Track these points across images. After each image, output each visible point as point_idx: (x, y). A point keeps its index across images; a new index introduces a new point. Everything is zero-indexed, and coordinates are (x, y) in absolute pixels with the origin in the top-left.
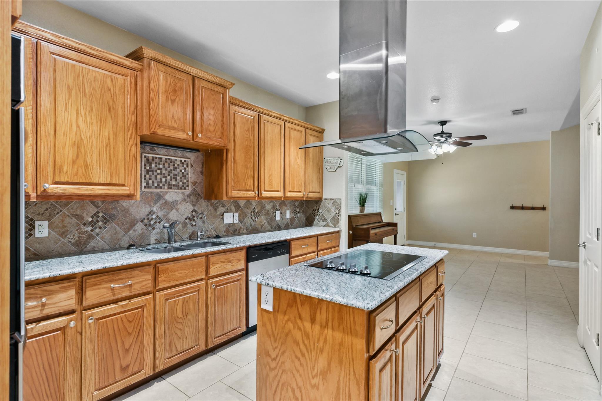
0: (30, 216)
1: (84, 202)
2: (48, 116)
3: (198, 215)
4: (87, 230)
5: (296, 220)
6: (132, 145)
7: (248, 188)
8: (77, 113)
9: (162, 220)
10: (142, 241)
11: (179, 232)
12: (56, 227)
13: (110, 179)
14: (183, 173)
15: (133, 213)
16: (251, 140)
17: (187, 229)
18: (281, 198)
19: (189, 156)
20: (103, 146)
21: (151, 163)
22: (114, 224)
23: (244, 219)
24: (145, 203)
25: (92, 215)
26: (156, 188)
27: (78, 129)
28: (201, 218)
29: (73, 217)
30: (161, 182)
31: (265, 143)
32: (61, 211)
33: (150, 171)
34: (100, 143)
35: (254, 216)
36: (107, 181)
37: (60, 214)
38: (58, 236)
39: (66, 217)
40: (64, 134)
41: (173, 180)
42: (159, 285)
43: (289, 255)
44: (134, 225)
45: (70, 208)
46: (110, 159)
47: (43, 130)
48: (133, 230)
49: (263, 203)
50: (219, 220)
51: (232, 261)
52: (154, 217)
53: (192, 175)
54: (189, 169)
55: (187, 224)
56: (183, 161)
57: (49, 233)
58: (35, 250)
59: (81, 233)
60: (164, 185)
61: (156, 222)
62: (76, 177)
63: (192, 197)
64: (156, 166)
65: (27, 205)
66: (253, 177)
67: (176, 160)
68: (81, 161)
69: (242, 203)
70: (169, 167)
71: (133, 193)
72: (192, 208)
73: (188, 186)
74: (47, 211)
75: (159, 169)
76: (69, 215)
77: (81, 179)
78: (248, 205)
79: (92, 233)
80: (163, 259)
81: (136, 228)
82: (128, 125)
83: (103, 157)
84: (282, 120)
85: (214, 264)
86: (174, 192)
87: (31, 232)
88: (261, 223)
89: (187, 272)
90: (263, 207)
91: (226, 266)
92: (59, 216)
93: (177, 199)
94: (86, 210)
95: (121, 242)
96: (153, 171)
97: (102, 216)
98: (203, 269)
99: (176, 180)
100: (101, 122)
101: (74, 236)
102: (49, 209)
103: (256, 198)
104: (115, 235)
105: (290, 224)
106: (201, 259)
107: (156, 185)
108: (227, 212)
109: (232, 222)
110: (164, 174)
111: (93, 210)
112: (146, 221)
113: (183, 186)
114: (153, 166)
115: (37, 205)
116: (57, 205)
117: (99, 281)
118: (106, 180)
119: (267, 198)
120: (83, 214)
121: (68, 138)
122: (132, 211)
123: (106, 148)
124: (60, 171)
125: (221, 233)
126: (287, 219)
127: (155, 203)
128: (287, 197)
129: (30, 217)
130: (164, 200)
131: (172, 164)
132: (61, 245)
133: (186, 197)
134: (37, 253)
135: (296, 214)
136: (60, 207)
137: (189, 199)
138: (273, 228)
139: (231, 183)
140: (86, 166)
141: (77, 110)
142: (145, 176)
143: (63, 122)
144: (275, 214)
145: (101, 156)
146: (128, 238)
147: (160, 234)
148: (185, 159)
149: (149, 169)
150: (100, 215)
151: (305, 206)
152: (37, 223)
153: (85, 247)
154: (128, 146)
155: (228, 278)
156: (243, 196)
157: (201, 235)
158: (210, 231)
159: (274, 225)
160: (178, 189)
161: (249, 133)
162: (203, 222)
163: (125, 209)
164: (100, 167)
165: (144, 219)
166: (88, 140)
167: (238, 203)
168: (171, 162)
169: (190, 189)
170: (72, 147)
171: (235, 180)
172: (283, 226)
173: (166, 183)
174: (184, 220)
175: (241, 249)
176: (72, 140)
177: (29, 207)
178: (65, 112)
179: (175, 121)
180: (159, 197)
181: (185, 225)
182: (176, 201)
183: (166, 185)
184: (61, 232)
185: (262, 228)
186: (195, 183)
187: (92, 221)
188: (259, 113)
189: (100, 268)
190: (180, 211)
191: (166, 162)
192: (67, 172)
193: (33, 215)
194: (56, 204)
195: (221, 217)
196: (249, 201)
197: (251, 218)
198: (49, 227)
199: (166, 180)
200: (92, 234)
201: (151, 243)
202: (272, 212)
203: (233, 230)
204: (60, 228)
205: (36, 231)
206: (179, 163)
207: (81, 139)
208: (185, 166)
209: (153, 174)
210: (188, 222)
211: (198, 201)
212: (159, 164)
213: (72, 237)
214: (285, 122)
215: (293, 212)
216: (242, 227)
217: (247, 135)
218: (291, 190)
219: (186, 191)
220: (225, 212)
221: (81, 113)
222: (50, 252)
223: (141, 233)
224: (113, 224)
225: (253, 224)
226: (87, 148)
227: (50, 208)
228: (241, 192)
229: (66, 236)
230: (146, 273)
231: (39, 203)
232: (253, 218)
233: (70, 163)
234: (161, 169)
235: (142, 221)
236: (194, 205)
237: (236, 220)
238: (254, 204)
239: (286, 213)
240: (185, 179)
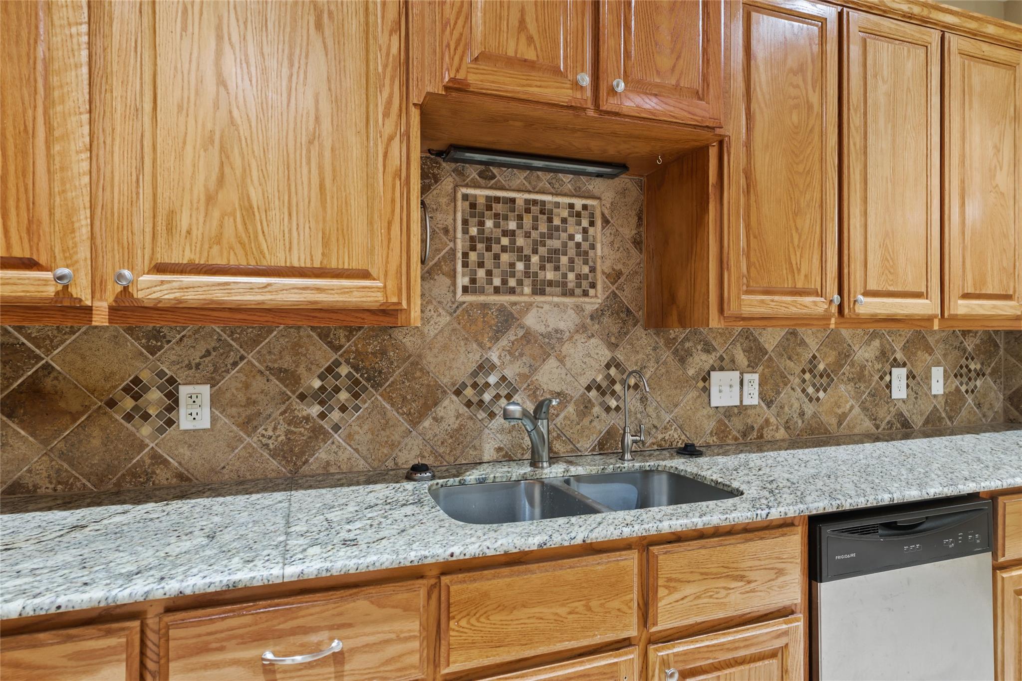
0: (167, 371)
1: (301, 333)
2: (133, 53)
3: (625, 377)
4: (309, 415)
5: (970, 401)
6: (391, 139)
7: (800, 285)
8: (219, 38)
9: (515, 391)
10: (458, 452)
11: (567, 428)
12: (232, 403)
13: (323, 254)
14: (578, 245)
15: (432, 368)
16: (810, 107)
17: (591, 422)
18: (930, 319)
19: (596, 192)
20: (298, 144)
21: (482, 215)
22: (380, 398)
23: (778, 393)
24: (467, 339)
25: (322, 370)
26: (497, 290)
27: (222, 89)
28: (636, 387)
29: (273, 375)
30: (513, 275)
31: (865, 114)
32: (242, 358)
33: (481, 242)
34: (291, 134)
35: (814, 385)
36: (312, 260)
37: (241, 368)
38: (235, 428)
39: (254, 376)
40: (180, 108)
41: (548, 266)
42: (451, 659)
43: (995, 556)
44: (436, 404)
45: (264, 352)
46: (322, 187)
47: (119, 99)
48: (434, 418)
49: (844, 340)
50: (693, 394)
51: (751, 575)
52: (492, 379)
53: (607, 251)
54: (596, 231)
55: (593, 405)
56: (578, 207)
57: (214, 420)
58: (180, 463)
59: (293, 421)
60: (520, 283)
61: (497, 397)
62: (216, 248)
63: (606, 320)
64: (497, 225)
65: (161, 342)
66: (822, 244)
67: (557, 205)
68: (230, 196)
69: (771, 339)
70: (535, 228)
71: (394, 300)
72: (605, 354)
73: (593, 285)
74: (209, 358)
75: (505, 233)
76: (263, 369)
77: (232, 253)
78: (792, 345)
79: (322, 423)
80: (462, 557)
81: (440, 411)
82: (380, 69)
83: (299, 182)
84: (935, 24)
85: (673, 584)
86: (550, 303)
87: (172, 416)
88: (839, 407)
89: (562, 611)
90: (845, 355)
91: (723, 593)
92: (237, 372)
93: (562, 325)
94: (305, 355)
95: (400, 454)
96: (489, 242)
97: (349, 376)
98: (628, 603)
99: (557, 268)
100: (291, 65)
101: (275, 429)
102: (214, 354)
103: (833, 321)
104: (382, 432)
105: (944, 415)
106: (622, 563)
107: (497, 282)
108: (722, 369)
109: (738, 404)
110: (520, 249)
111: (324, 356)
112: (469, 392)
113: (579, 285)
114: (489, 224)
115: (185, 339)
116: (231, 342)
117: (218, 636)
118: (308, 260)
119: (876, 320)
120: (297, 366)
121: (194, 122)
122: (431, 360)
123: (309, 151)
124: (170, 228)
125: (702, 438)
126: (935, 396)
127: (496, 339)
128: (954, 318)
129: (169, 373)
130: (523, 327)
131: (545, 217)
132: (244, 454)
133: (588, 320)
134: (186, 472)
135: (970, 379)
136: (241, 347)
137: (597, 326)
138: (883, 425)
139: (738, 265)
140: (248, 210)
141: (219, 28)
142: (465, 255)
143: (176, 68)
144: (887, 378)
145: (292, 178)
146: (419, 441)
147: (510, 432)
148: (585, 202)
149: (478, 234)
150: (344, 370)
151: (1002, 352)
152: (184, 391)
153: (304, 463)
154: (379, 140)
155: (734, 641)
156: (782, 311)
157: (635, 442)
158: (665, 428)
159: (885, 415)
160: (564, 294)
161: (805, 81)
162: (643, 400)
163: (410, 356)
164: (290, 215)
165: (464, 385)
166: (254, 124)
167: (755, 340)
168: (542, 212)
169: (599, 296)
170: (205, 151)
171: (752, 253)
172: (918, 422)
173: (527, 274)
174: (583, 390)
175: (786, 524)
176: (204, 125)
177: (166, 346)
178: (181, 36)
179: (530, 39)
180: (506, 321)
181: (586, 407)
182: (556, 331)
183: (527, 282)
184: (244, 415)
185: (840, 423)
186: (615, 276)
187: (322, 389)
188: (839, 8)
189: (212, 589)
190: (568, 364)
191: (528, 211)
192: (189, 232)
193: (175, 368)
194: (229, 339)
195: (701, 384)
196: (794, 334)
197: (804, 391)
198: (214, 401)
199: (527, 267)
200: (322, 426)
201: (486, 459)
202: (879, 371)
203: (741, 427)
204: (241, 406)
205: (183, 411)
206: (565, 213)
207: (232, 122)
208: (585, 223)
209: (489, 249)
210: (596, 398)
211: (626, 334)
212: (506, 218)
213: (270, 433)
214: (947, 35)
215: (959, 373)
216: (773, 420)
217: (797, 86)
218: (970, 290)
219: (587, 299)
220: (713, 369)
221: (230, 39)
222: (216, 473)
223: (456, 426)
224: (376, 398)
225: (809, 409)
226: (250, 152)
227: (214, 349)
228: (776, 298)
229: (256, 428)
230: (399, 611)
231: (190, 336)
232: (810, 390)
233: (198, 202)
234: (513, 233)
235: (458, 393)
236: (613, 346)
237: (752, 398)
238: (813, 344)
239: (928, 377)
240: (586, 262)
